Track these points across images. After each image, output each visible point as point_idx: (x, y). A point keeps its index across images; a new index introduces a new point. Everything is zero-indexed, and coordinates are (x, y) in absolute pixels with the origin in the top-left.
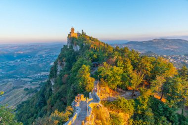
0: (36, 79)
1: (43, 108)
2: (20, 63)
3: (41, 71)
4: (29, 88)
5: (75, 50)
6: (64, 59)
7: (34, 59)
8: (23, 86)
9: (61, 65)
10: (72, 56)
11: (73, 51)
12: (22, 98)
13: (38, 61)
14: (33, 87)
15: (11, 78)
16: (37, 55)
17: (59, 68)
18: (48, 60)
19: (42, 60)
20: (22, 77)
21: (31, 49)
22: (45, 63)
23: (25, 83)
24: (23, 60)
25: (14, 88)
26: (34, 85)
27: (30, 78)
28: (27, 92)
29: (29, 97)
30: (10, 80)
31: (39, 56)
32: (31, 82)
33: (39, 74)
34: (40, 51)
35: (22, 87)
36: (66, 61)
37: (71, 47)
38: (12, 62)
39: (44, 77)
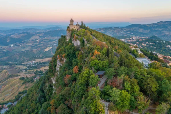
0: (30, 67)
1: (43, 105)
2: (13, 48)
3: (36, 58)
4: (25, 77)
5: (75, 45)
6: (64, 55)
7: (28, 44)
8: (19, 74)
9: (60, 61)
10: (72, 51)
11: (73, 45)
12: (19, 87)
13: (31, 46)
14: (29, 76)
15: (6, 64)
16: (30, 39)
17: (59, 64)
18: (42, 45)
19: (36, 45)
20: (17, 64)
21: (24, 33)
22: (39, 49)
23: (20, 71)
24: (16, 45)
25: (10, 76)
26: (29, 73)
27: (24, 65)
28: (23, 82)
29: (26, 87)
30: (4, 67)
31: (32, 40)
32: (26, 70)
33: (33, 62)
34: (34, 35)
35: (17, 76)
36: (66, 57)
37: (71, 41)
38: (6, 47)
39: (39, 64)
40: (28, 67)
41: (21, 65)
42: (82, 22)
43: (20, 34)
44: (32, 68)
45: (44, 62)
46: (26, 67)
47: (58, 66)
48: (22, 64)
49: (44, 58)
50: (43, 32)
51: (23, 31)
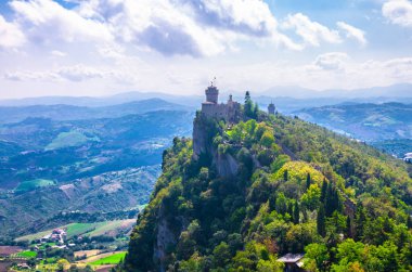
5: (222, 175)
11: (214, 175)
17: (164, 238)
39: (83, 242)
40: (40, 253)
41: (13, 244)
42: (247, 94)
43: (15, 125)
44: (53, 259)
45: (101, 236)
46: (33, 254)
47: (159, 244)
48: (17, 240)
49: (102, 220)
50: (103, 120)
51: (26, 116)
